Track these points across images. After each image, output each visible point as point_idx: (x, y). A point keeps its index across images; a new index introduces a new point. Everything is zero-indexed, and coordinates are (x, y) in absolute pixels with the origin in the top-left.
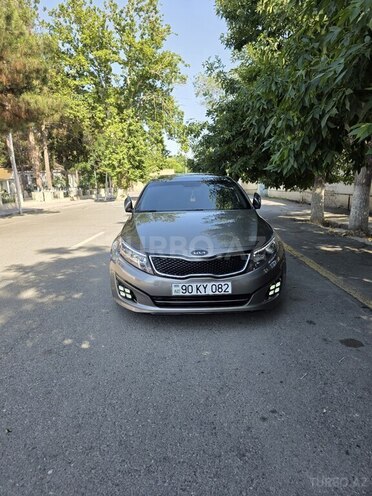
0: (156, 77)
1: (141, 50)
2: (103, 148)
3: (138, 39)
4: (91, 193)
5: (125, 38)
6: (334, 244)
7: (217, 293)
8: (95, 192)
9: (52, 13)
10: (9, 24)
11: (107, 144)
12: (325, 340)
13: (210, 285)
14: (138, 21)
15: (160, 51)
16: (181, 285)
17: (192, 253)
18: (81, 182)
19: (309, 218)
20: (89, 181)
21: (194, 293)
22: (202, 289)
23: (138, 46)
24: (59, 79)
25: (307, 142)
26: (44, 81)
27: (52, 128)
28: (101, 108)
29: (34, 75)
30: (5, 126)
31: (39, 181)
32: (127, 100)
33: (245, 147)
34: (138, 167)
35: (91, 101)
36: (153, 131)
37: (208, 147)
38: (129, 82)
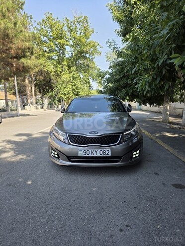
0: (87, 52)
1: (80, 39)
2: (60, 86)
3: (78, 35)
4: (54, 107)
5: (72, 34)
6: (174, 133)
7: (103, 155)
8: (56, 106)
9: (39, 23)
10: (15, 26)
11: (63, 83)
12: (164, 184)
13: (99, 151)
14: (79, 27)
15: (89, 40)
16: (83, 150)
17: (90, 133)
18: (50, 102)
19: (161, 120)
20: (53, 101)
21: (90, 155)
22: (94, 153)
23: (78, 38)
24: (41, 53)
25: (155, 77)
26: (32, 53)
27: (37, 76)
28: (60, 67)
29: (27, 50)
30: (12, 74)
31: (29, 101)
32: (72, 63)
33: (127, 83)
34: (77, 95)
35: (55, 63)
36: (85, 78)
37: (108, 83)
38: (74, 54)
